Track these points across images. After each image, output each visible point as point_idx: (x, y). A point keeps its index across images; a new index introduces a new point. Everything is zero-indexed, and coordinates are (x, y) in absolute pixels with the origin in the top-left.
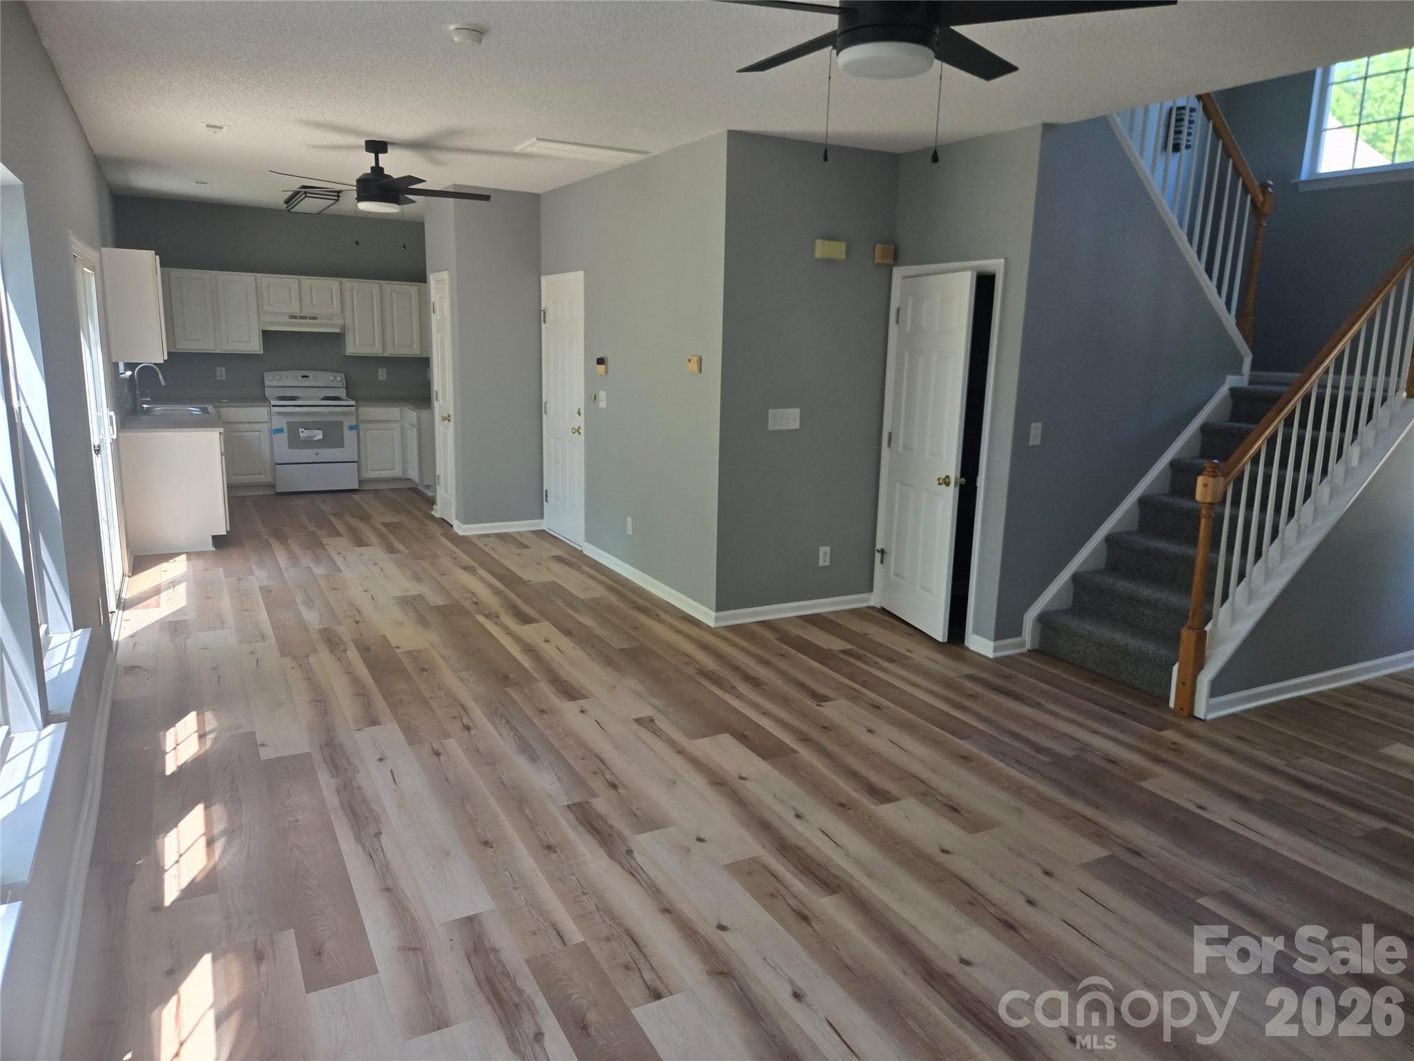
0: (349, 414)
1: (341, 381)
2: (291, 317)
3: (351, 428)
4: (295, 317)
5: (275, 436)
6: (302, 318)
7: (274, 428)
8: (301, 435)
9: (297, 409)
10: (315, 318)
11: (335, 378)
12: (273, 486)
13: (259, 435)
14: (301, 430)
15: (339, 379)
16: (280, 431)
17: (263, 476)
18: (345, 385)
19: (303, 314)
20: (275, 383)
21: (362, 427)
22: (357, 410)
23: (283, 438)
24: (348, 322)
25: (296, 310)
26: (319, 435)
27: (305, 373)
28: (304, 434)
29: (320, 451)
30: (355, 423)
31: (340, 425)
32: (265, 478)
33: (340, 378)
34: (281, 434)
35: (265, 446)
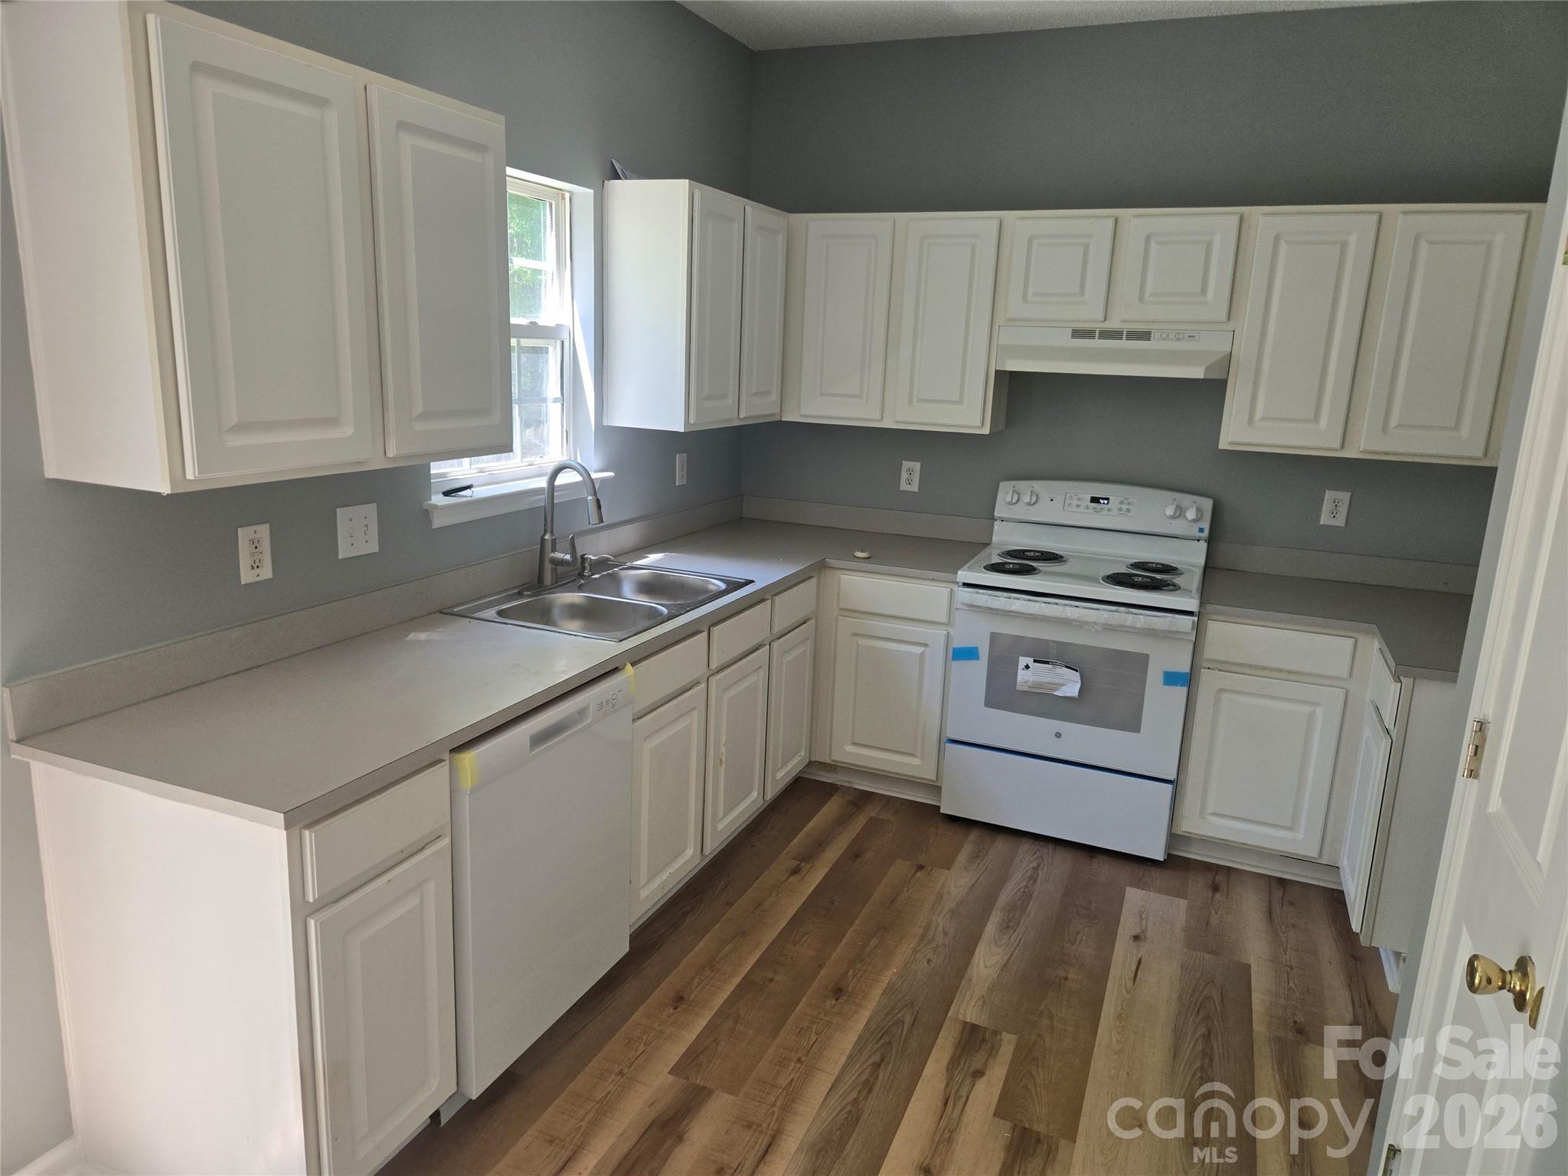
0: (1169, 635)
1: (1195, 521)
2: (1078, 334)
3: (1171, 678)
4: (1087, 334)
5: (957, 666)
6: (1107, 335)
7: (958, 643)
8: (1022, 676)
9: (1019, 604)
10: (1145, 336)
11: (1180, 512)
12: (936, 789)
13: (922, 654)
14: (1023, 661)
15: (1191, 514)
16: (969, 654)
17: (916, 761)
18: (1206, 534)
19: (1113, 324)
20: (1021, 512)
21: (1208, 681)
22: (1198, 628)
23: (976, 673)
24: (1243, 351)
25: (1090, 314)
26: (1070, 685)
27: (1099, 489)
28: (1029, 674)
29: (1067, 727)
30: (1185, 668)
31: (1142, 661)
32: (917, 766)
33: (1195, 513)
34: (975, 661)
35: (932, 689)
